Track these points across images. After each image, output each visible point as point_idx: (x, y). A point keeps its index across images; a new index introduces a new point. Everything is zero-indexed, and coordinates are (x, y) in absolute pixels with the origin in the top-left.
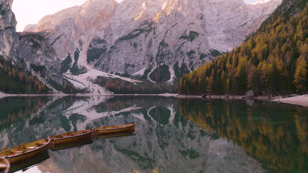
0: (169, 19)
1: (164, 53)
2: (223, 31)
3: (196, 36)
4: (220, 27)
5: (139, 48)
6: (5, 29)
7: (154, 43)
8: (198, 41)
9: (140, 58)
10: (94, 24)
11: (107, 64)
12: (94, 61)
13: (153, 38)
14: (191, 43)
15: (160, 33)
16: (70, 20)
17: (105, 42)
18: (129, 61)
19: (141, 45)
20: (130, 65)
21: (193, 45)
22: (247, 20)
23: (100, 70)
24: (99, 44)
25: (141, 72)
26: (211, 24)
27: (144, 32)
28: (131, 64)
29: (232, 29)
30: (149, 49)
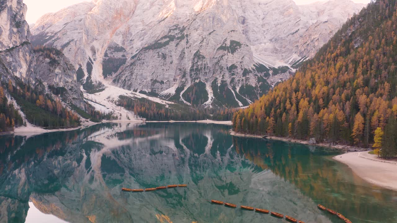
0: (205, 25)
1: (199, 67)
2: (270, 39)
3: (238, 47)
4: (266, 34)
5: (168, 60)
6: (21, 46)
7: (187, 55)
8: (241, 53)
9: (170, 73)
10: (109, 26)
11: (129, 79)
12: (111, 75)
13: (185, 47)
14: (232, 55)
15: (195, 42)
16: (80, 21)
17: (124, 51)
18: (156, 76)
19: (171, 56)
20: (158, 82)
21: (235, 58)
22: (300, 27)
23: (120, 87)
24: (116, 52)
25: (172, 91)
26: (255, 29)
27: (175, 40)
28: (160, 80)
29: (280, 37)
30: (182, 62)
